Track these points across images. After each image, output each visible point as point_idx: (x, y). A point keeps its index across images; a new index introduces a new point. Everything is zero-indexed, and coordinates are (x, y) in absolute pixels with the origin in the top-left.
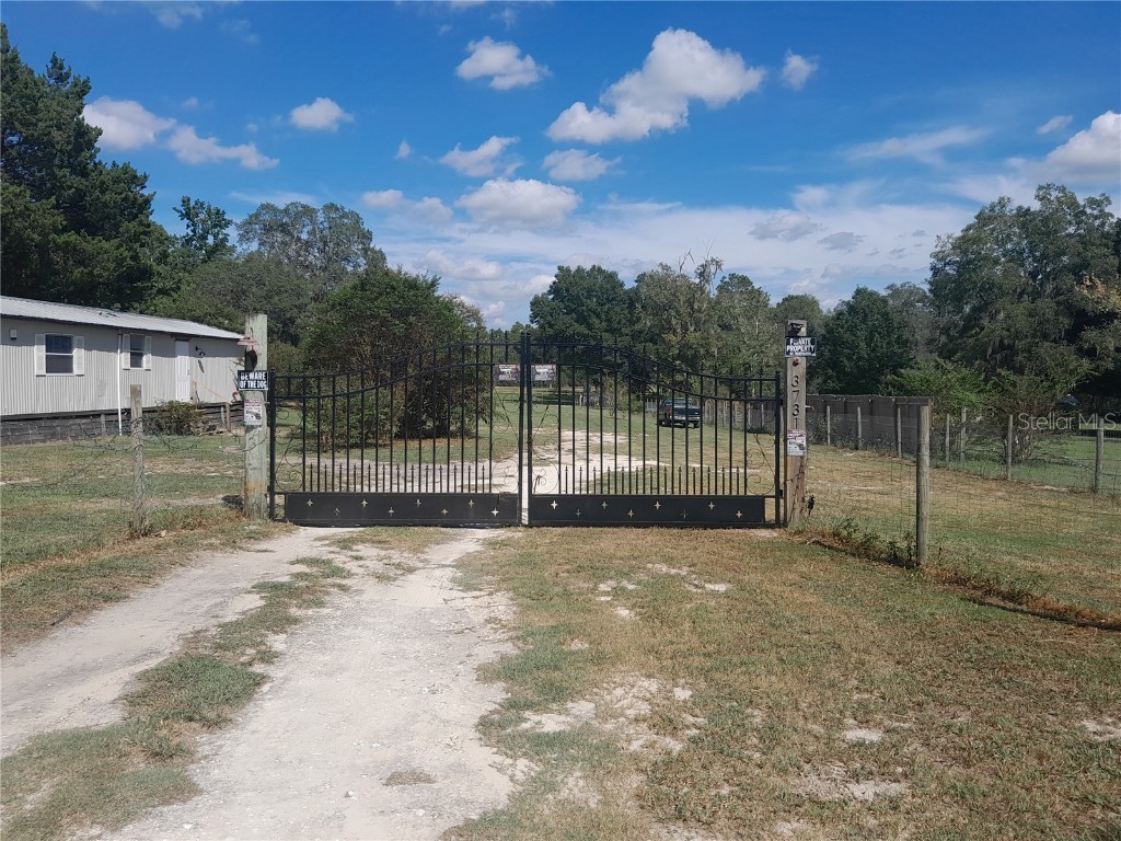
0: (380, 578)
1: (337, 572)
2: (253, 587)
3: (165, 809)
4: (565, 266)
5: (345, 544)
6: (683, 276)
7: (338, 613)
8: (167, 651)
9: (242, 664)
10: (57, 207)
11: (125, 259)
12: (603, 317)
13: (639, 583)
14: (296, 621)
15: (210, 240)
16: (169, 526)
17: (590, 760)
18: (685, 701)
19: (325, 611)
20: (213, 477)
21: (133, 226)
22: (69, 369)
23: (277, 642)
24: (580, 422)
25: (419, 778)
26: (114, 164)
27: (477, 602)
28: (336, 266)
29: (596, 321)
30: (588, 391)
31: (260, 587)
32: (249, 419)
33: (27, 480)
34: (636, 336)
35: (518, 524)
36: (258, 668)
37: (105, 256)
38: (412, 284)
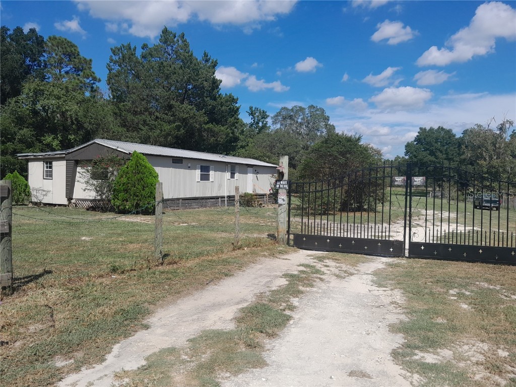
0: (338, 276)
1: (318, 272)
2: (283, 275)
3: (254, 370)
4: (424, 127)
5: (320, 259)
6: (490, 130)
7: (320, 291)
8: (250, 300)
9: (281, 310)
10: (205, 114)
11: (229, 134)
12: (444, 152)
13: (472, 291)
14: (302, 292)
15: (260, 124)
16: (248, 246)
17: (452, 381)
18: (505, 357)
19: (314, 289)
20: (262, 225)
21: (232, 120)
22: (208, 180)
23: (295, 301)
24: (430, 205)
25: (364, 375)
26: (226, 94)
27: (385, 293)
28: (313, 133)
29: (439, 154)
30: (434, 190)
31: (286, 276)
32: (280, 201)
33: (194, 224)
34: (462, 162)
35: (404, 256)
36: (287, 312)
37: (222, 133)
38: (349, 140)
